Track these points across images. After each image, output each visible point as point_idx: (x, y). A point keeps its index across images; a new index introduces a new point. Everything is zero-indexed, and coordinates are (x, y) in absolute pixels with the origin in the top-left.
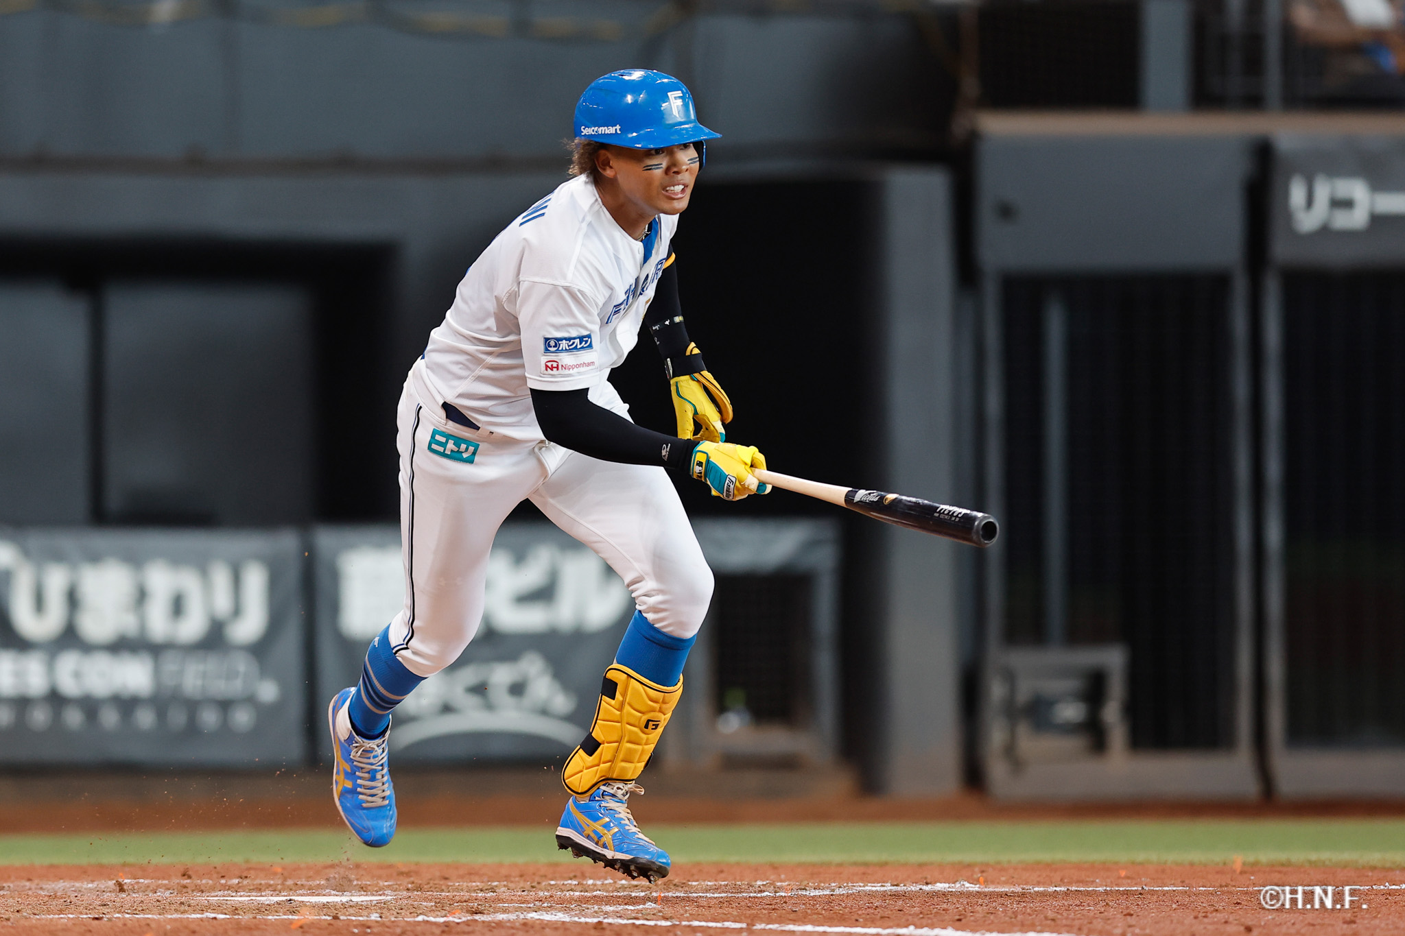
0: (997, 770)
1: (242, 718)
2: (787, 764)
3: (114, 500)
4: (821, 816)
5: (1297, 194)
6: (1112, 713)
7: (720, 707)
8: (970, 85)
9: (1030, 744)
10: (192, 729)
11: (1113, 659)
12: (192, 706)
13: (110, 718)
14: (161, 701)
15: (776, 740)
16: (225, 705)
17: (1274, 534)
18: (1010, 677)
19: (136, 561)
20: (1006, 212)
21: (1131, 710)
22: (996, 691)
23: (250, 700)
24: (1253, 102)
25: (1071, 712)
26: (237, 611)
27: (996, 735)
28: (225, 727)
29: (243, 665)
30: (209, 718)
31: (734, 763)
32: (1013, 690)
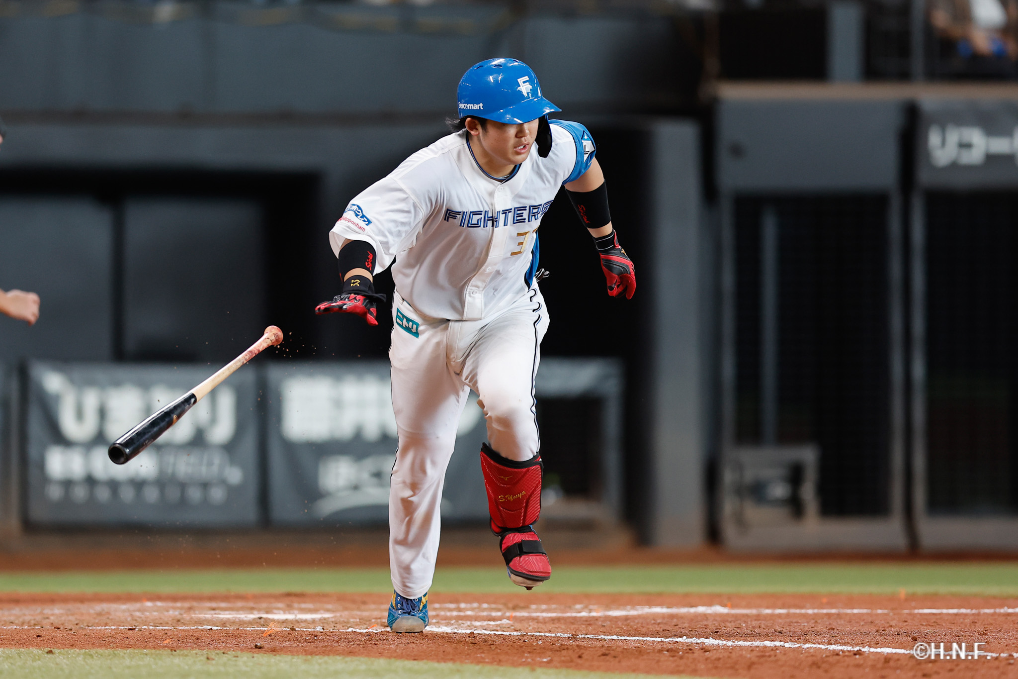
0: (730, 531)
1: (217, 494)
2: (585, 526)
3: (131, 344)
5: (934, 139)
6: (808, 492)
8: (712, 64)
9: (754, 513)
10: (183, 502)
11: (808, 455)
12: (183, 486)
13: (127, 495)
14: (162, 482)
15: (579, 510)
16: (205, 485)
17: (919, 370)
18: (739, 467)
19: (145, 386)
20: (737, 151)
21: (822, 490)
22: (728, 477)
23: (223, 482)
24: (904, 76)
25: (779, 491)
26: (214, 420)
27: (728, 506)
28: (205, 501)
29: (217, 459)
30: (195, 494)
31: (552, 525)
32: (741, 475)
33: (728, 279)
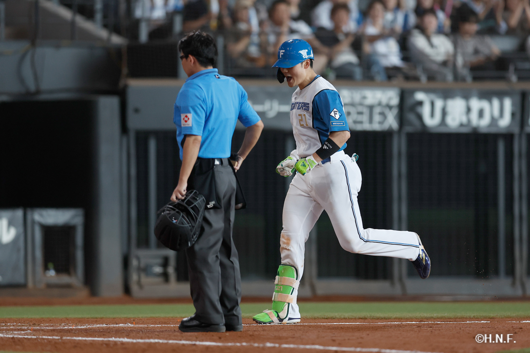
0: (134, 288)
2: (68, 286)
4: (80, 303)
6: (171, 270)
7: (46, 268)
8: (125, 71)
9: (145, 280)
11: (171, 253)
15: (65, 279)
18: (138, 258)
20: (137, 111)
21: (177, 269)
22: (134, 263)
25: (158, 270)
27: (134, 277)
31: (50, 286)
32: (139, 262)
33: (133, 172)
